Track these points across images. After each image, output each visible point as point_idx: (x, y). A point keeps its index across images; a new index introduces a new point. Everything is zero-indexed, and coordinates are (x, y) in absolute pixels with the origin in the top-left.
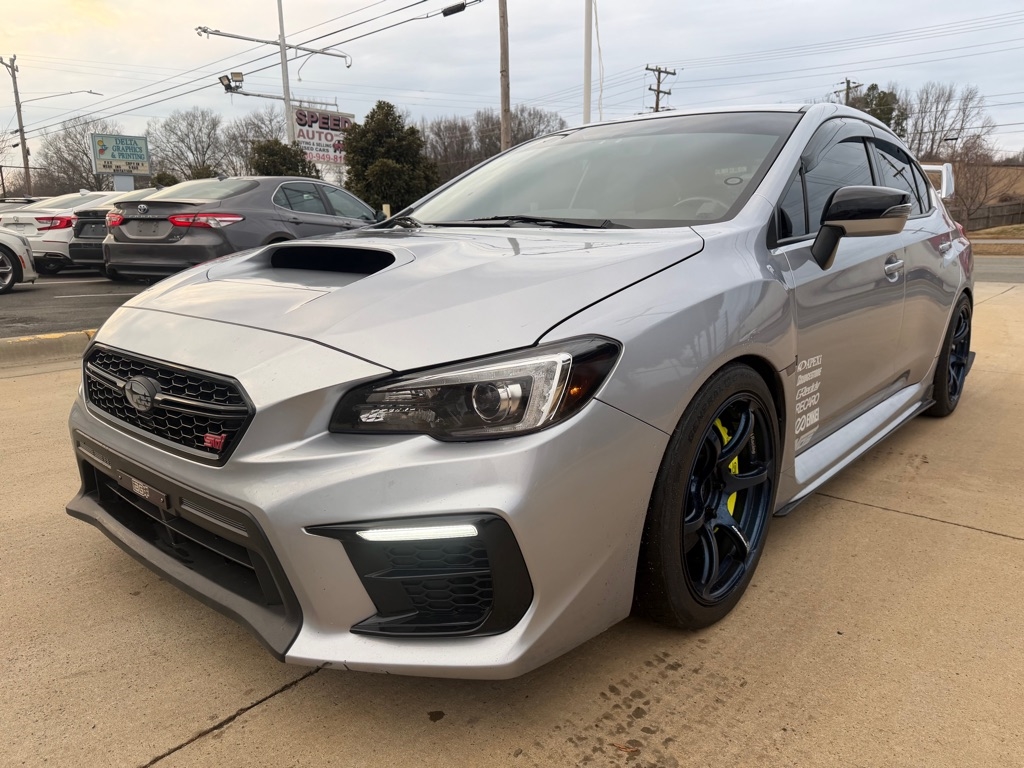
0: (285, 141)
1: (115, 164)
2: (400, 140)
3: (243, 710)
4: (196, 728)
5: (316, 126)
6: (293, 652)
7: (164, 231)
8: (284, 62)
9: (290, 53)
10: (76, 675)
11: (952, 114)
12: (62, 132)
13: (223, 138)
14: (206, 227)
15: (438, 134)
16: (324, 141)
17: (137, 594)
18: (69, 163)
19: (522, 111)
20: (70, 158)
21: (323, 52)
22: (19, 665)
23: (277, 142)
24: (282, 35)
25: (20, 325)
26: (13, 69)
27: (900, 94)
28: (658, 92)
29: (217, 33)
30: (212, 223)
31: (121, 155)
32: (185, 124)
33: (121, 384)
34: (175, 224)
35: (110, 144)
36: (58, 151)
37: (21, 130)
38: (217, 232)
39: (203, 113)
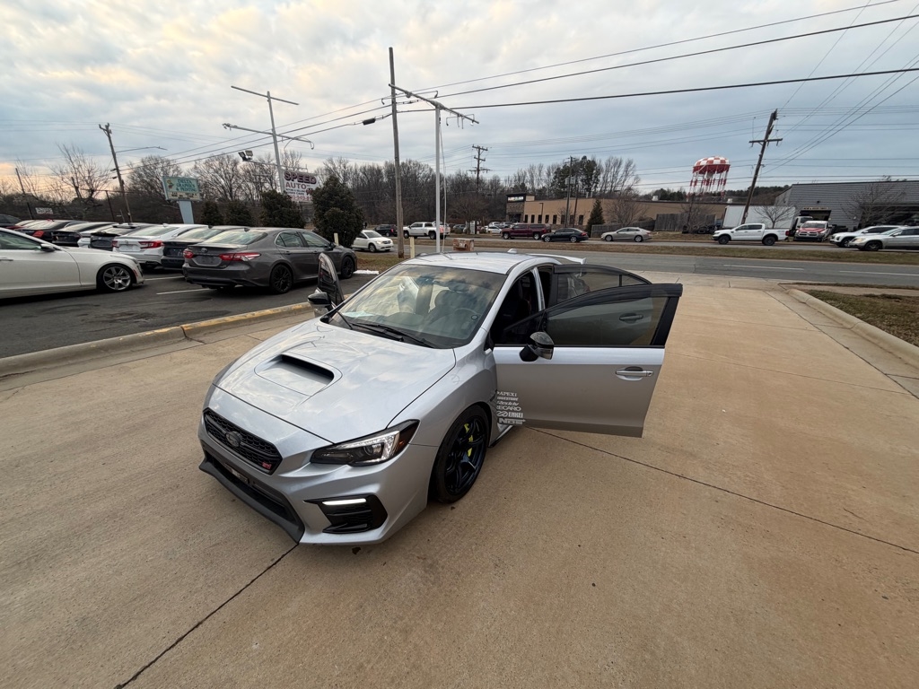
0: (279, 191)
1: (179, 194)
2: (342, 198)
3: (284, 556)
4: (266, 565)
5: (296, 181)
6: (302, 541)
7: (218, 262)
8: (275, 142)
9: (279, 139)
10: (214, 545)
11: (621, 173)
12: (141, 165)
13: (241, 172)
14: (240, 261)
15: (364, 173)
16: (301, 189)
17: (234, 500)
18: (148, 184)
19: (410, 162)
20: (148, 180)
21: (297, 139)
22: (190, 542)
23: (274, 191)
24: (273, 129)
25: (142, 320)
26: (108, 131)
27: (597, 162)
28: (479, 159)
29: (235, 127)
30: (244, 259)
31: (182, 189)
32: (218, 162)
33: (224, 431)
34: (223, 259)
35: (175, 182)
36: (140, 176)
37: (117, 169)
38: (247, 263)
39: (228, 157)
